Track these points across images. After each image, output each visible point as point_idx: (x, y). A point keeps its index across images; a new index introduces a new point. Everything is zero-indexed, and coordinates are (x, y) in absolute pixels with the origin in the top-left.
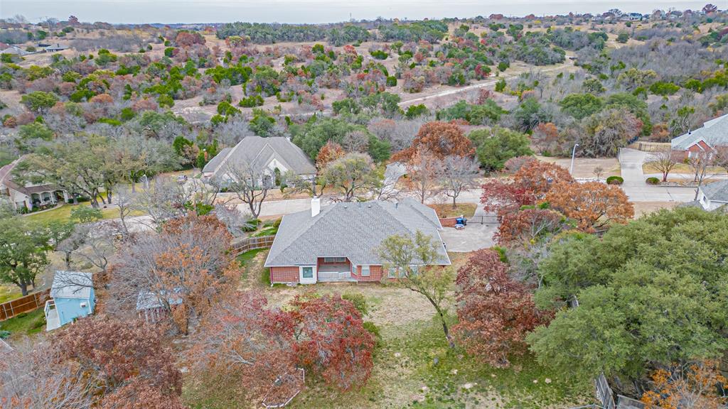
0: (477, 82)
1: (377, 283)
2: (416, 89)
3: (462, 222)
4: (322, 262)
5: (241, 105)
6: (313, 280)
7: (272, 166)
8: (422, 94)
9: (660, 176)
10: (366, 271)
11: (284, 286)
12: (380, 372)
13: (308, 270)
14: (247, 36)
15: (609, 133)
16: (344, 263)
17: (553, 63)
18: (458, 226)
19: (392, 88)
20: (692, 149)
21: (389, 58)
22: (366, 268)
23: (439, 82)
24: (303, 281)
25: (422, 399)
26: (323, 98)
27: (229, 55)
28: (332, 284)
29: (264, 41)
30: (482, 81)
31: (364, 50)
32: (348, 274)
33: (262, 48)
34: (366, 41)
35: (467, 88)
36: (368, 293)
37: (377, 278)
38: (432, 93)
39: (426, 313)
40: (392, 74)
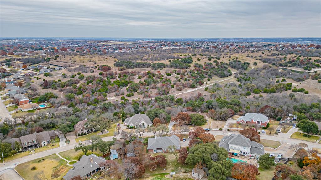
0: (200, 86)
1: (167, 153)
2: (180, 90)
3: (185, 140)
4: (158, 149)
5: (127, 96)
6: (156, 152)
7: (142, 122)
8: (182, 91)
9: (230, 129)
10: (165, 151)
11: (151, 153)
12: (167, 166)
13: (155, 150)
14: (125, 67)
15: (224, 115)
16: (161, 149)
17: (227, 76)
18: (184, 141)
19: (173, 88)
20: (241, 121)
21: (172, 76)
22: (165, 150)
23: (187, 87)
24: (154, 152)
25: (173, 169)
26: (151, 93)
27: (120, 75)
28: (159, 153)
29: (130, 68)
30: (201, 86)
31: (164, 72)
32: (162, 151)
33: (130, 71)
34: (164, 68)
35: (196, 89)
36: (166, 154)
37: (167, 152)
38: (185, 91)
39: (174, 158)
40: (173, 83)
